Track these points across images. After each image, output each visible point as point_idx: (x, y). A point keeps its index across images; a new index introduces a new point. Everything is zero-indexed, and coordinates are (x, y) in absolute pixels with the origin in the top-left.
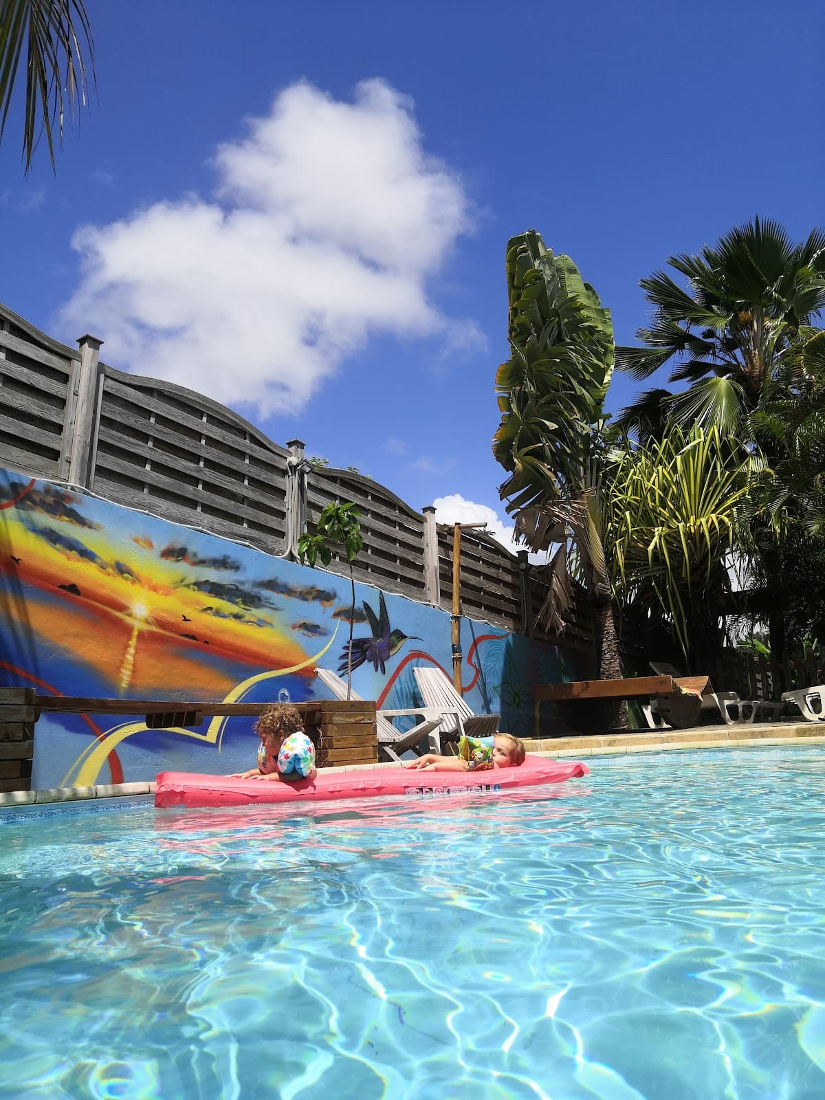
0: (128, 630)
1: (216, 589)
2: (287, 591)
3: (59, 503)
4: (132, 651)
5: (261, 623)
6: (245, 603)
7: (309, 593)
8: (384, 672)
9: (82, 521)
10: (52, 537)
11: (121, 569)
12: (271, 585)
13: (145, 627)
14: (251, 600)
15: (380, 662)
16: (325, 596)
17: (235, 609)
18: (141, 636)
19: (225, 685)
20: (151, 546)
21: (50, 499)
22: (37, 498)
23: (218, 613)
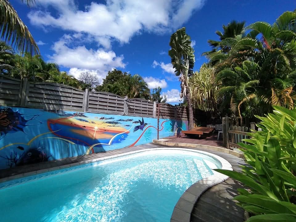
0: (94, 131)
1: (110, 123)
2: (123, 121)
3: (82, 115)
4: (95, 134)
5: (118, 126)
6: (115, 124)
7: (127, 120)
8: (143, 130)
9: (86, 117)
10: (81, 120)
11: (93, 122)
12: (120, 120)
13: (97, 130)
14: (116, 123)
15: (142, 129)
16: (131, 120)
17: (113, 125)
18: (97, 131)
19: (112, 136)
20: (98, 118)
21: (80, 115)
22: (78, 115)
23: (110, 126)
